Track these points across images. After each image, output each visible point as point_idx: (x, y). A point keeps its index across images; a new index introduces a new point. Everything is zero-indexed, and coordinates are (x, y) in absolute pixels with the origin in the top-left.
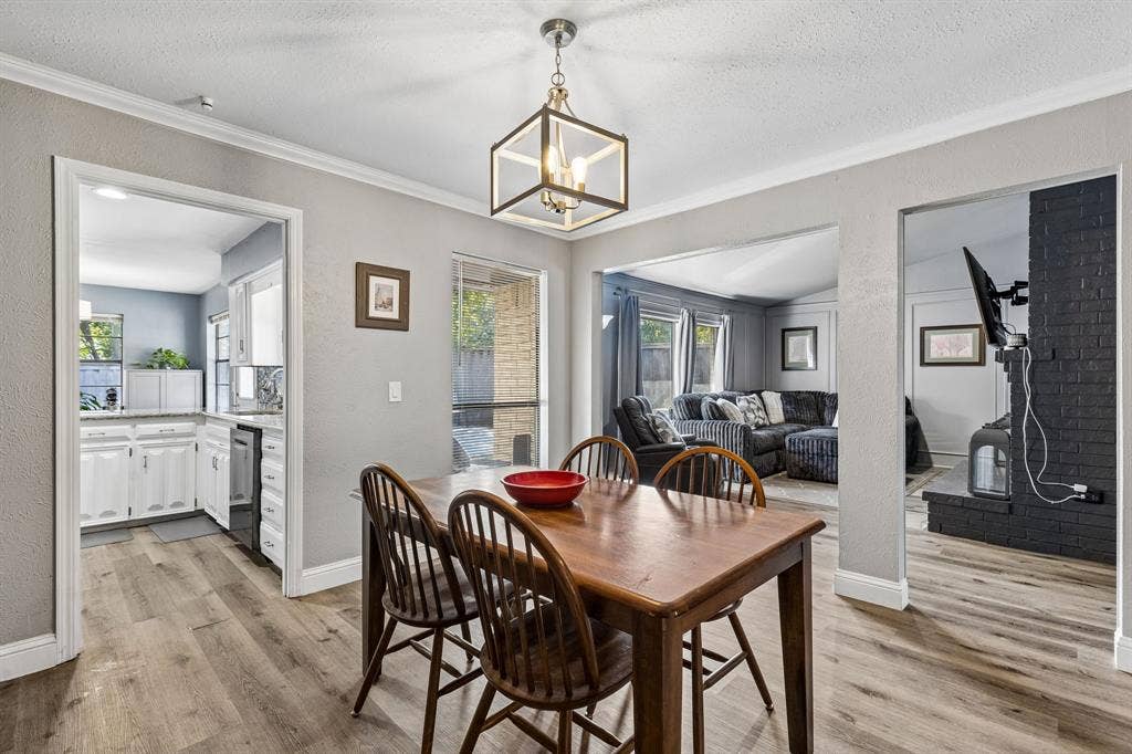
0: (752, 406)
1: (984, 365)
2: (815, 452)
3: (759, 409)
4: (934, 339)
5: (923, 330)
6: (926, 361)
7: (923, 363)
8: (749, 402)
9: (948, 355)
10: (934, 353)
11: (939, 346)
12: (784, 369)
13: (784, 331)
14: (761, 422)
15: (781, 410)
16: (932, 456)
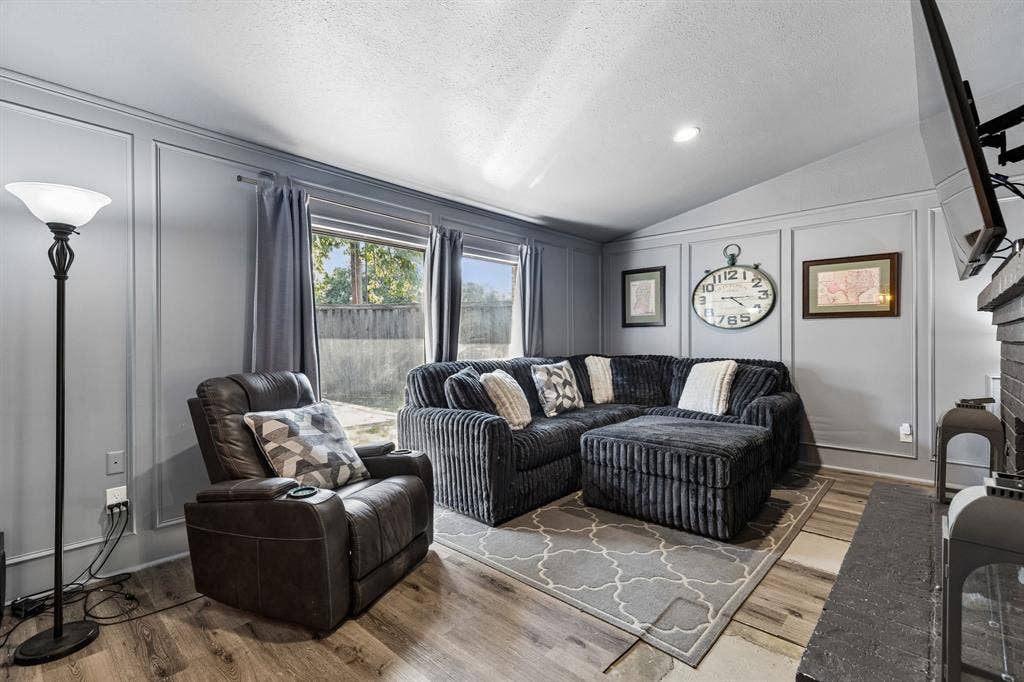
0: (555, 379)
1: (898, 315)
2: (622, 465)
3: (566, 383)
4: (823, 278)
5: (807, 265)
6: (811, 311)
7: (807, 314)
8: (550, 374)
9: (842, 301)
10: (823, 300)
11: (831, 287)
12: (625, 325)
13: (625, 273)
14: (567, 403)
15: (609, 382)
16: (821, 451)
